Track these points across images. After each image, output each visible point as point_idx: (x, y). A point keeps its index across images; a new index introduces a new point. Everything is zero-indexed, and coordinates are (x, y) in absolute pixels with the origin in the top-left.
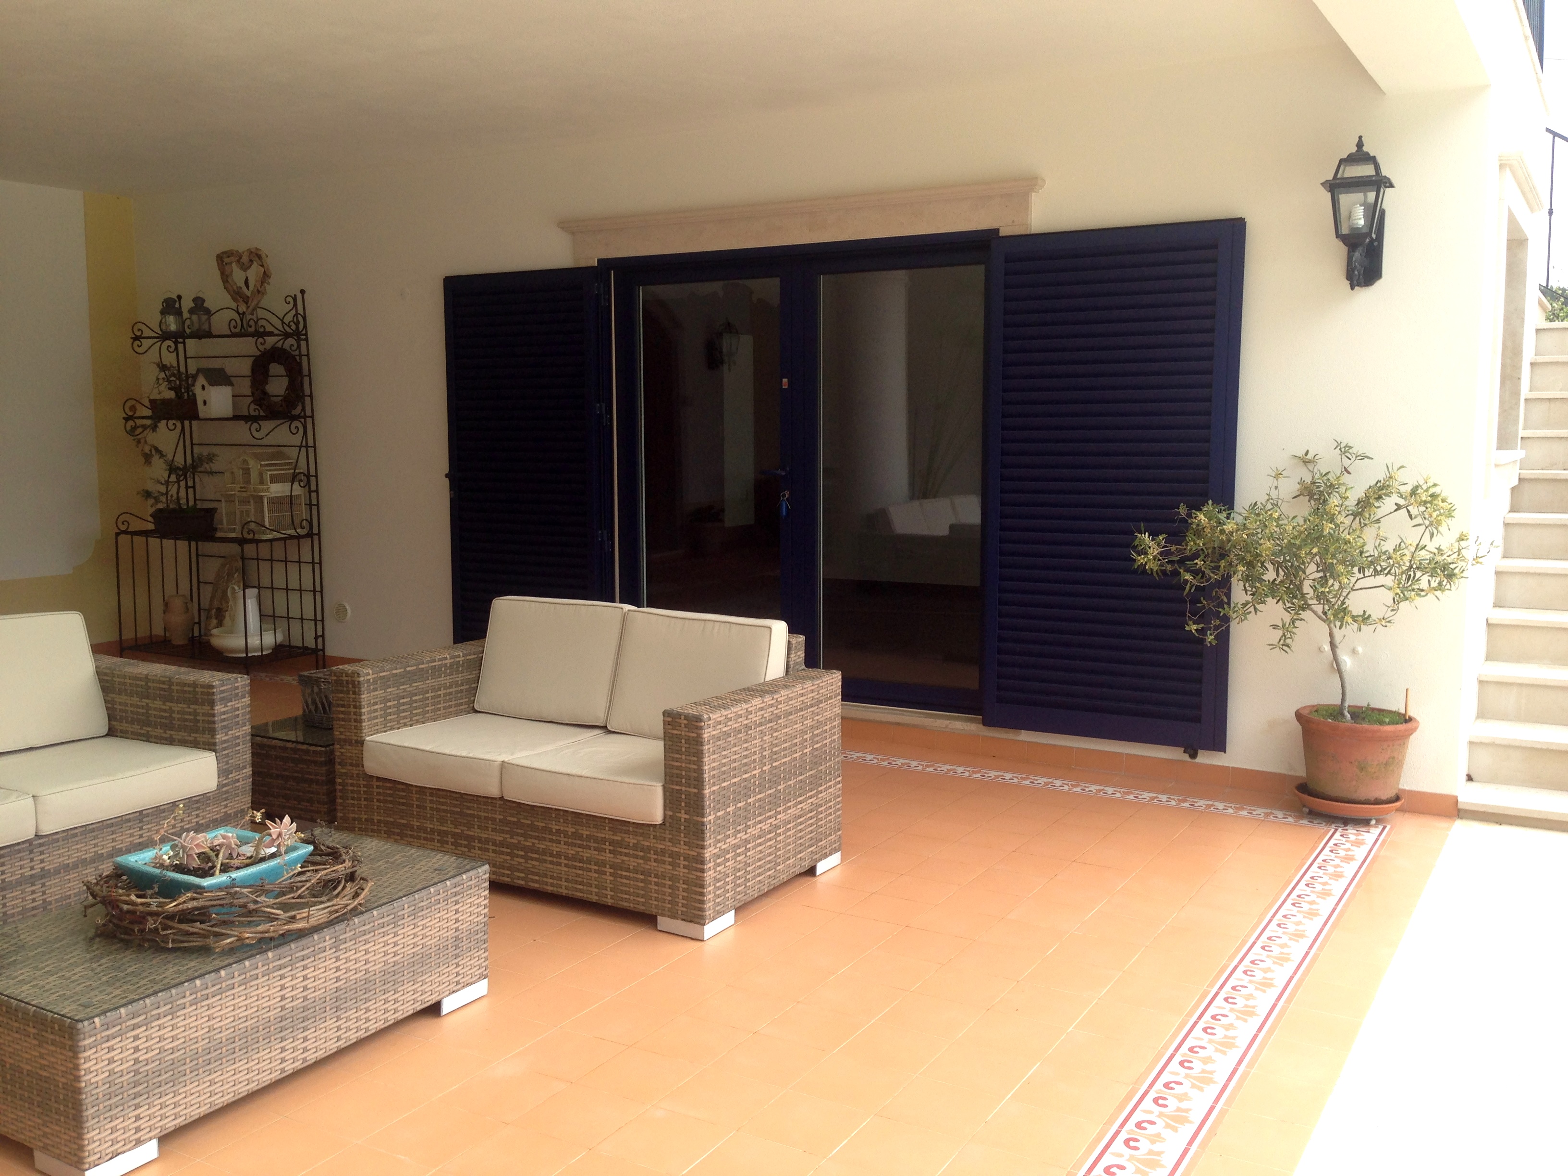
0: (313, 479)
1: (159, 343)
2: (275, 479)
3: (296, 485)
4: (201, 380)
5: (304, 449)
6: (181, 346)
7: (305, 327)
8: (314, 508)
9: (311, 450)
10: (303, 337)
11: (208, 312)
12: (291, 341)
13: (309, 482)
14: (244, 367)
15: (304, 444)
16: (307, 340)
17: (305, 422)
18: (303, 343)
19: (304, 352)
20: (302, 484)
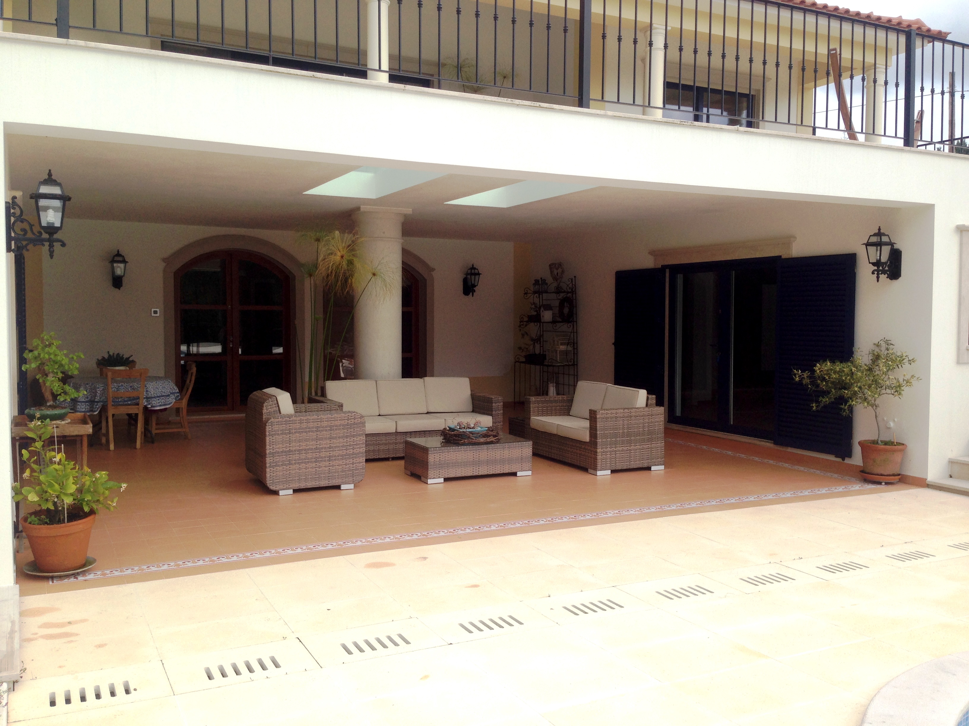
0: (576, 345)
1: (533, 295)
2: (562, 344)
3: (569, 346)
4: (542, 309)
5: (572, 333)
6: (541, 296)
7: (575, 289)
8: (576, 355)
9: (575, 334)
10: (574, 293)
11: (547, 284)
12: (570, 295)
13: (574, 345)
14: (557, 303)
15: (573, 331)
16: (576, 294)
17: (574, 323)
18: (574, 295)
19: (574, 298)
20: (571, 346)
